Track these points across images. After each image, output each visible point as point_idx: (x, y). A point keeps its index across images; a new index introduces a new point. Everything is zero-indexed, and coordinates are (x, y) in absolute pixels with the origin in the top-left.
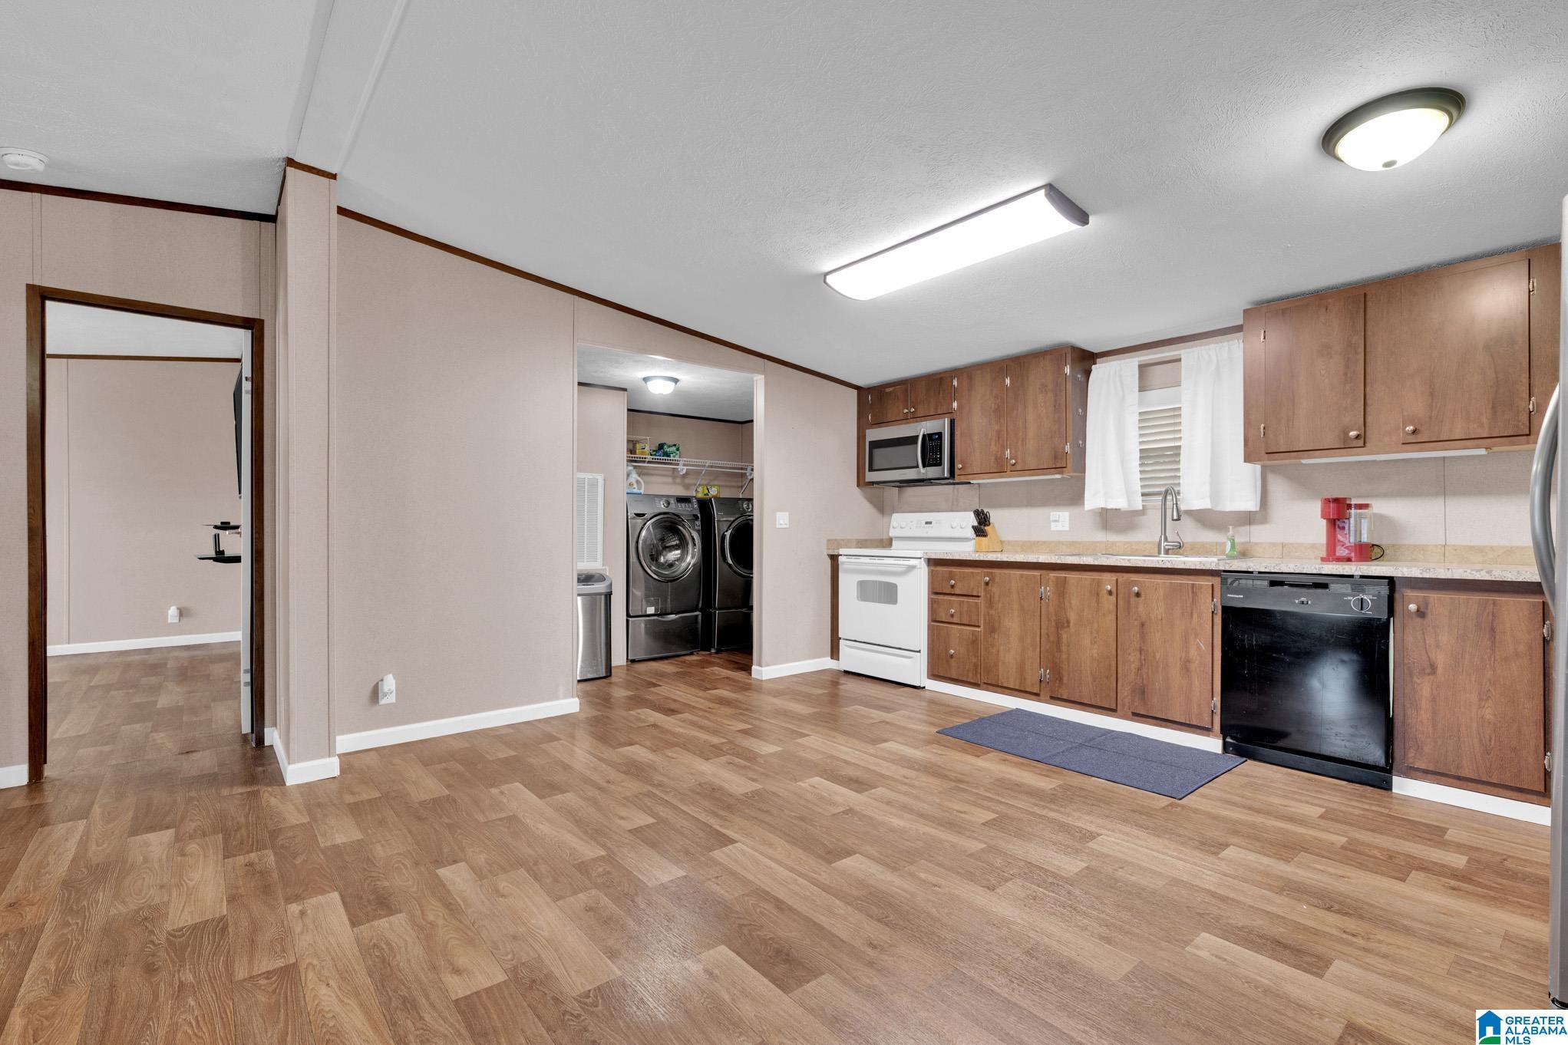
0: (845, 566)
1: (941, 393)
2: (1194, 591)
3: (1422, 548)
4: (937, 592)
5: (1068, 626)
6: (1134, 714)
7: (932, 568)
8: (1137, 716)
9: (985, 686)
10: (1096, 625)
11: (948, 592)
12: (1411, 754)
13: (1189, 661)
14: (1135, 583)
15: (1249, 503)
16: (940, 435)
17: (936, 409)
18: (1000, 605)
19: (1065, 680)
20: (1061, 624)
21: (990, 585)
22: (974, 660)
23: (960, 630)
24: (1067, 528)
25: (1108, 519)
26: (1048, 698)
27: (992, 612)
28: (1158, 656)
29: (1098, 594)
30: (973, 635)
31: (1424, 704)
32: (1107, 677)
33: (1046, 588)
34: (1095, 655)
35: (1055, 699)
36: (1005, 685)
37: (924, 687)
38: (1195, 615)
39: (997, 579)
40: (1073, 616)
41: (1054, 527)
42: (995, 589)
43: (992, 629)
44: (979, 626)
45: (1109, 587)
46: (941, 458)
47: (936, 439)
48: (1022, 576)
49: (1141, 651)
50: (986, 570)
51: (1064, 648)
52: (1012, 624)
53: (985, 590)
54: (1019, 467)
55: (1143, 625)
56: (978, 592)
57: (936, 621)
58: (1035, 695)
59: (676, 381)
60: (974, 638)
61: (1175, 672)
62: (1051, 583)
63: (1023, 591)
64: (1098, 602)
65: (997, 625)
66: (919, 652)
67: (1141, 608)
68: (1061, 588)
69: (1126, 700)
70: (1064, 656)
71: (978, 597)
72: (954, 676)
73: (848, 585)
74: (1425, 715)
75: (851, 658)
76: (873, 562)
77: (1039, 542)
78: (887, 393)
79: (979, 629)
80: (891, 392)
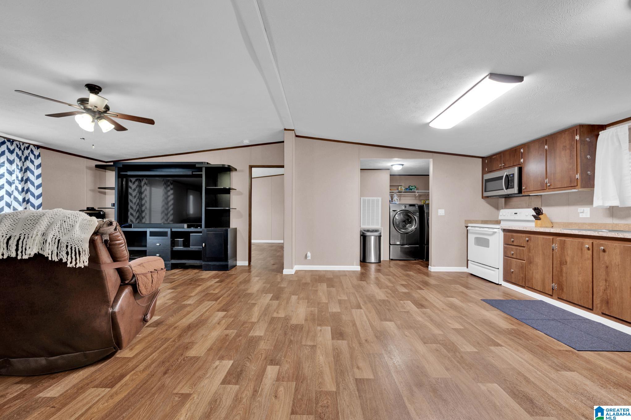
0: (470, 231)
1: (516, 156)
4: (507, 243)
5: (566, 264)
6: (603, 314)
7: (505, 233)
8: (605, 315)
9: (527, 288)
10: (581, 265)
11: (511, 244)
14: (603, 245)
16: (513, 174)
17: (513, 163)
18: (534, 251)
19: (565, 290)
20: (563, 263)
21: (529, 241)
22: (521, 275)
23: (516, 261)
24: (588, 216)
25: (613, 211)
26: (557, 298)
27: (530, 254)
28: (616, 284)
29: (582, 249)
30: (522, 264)
32: (587, 292)
33: (555, 245)
34: (580, 280)
35: (560, 299)
36: (536, 288)
37: (501, 285)
39: (532, 239)
40: (568, 259)
41: (581, 215)
42: (531, 244)
43: (530, 262)
44: (525, 260)
45: (587, 246)
46: (514, 185)
47: (512, 177)
48: (543, 238)
49: (606, 280)
50: (527, 235)
51: (564, 275)
52: (539, 260)
53: (527, 244)
54: (552, 187)
55: (607, 267)
56: (524, 245)
57: (507, 256)
58: (551, 296)
59: (403, 165)
60: (522, 266)
61: (627, 293)
62: (558, 242)
63: (544, 246)
64: (582, 253)
65: (532, 260)
66: (498, 269)
67: (606, 258)
68: (563, 246)
69: (598, 306)
70: (564, 279)
71: (524, 247)
72: (513, 281)
73: (471, 238)
75: (473, 269)
76: (480, 229)
77: (572, 223)
78: (493, 158)
79: (524, 262)
80: (495, 158)
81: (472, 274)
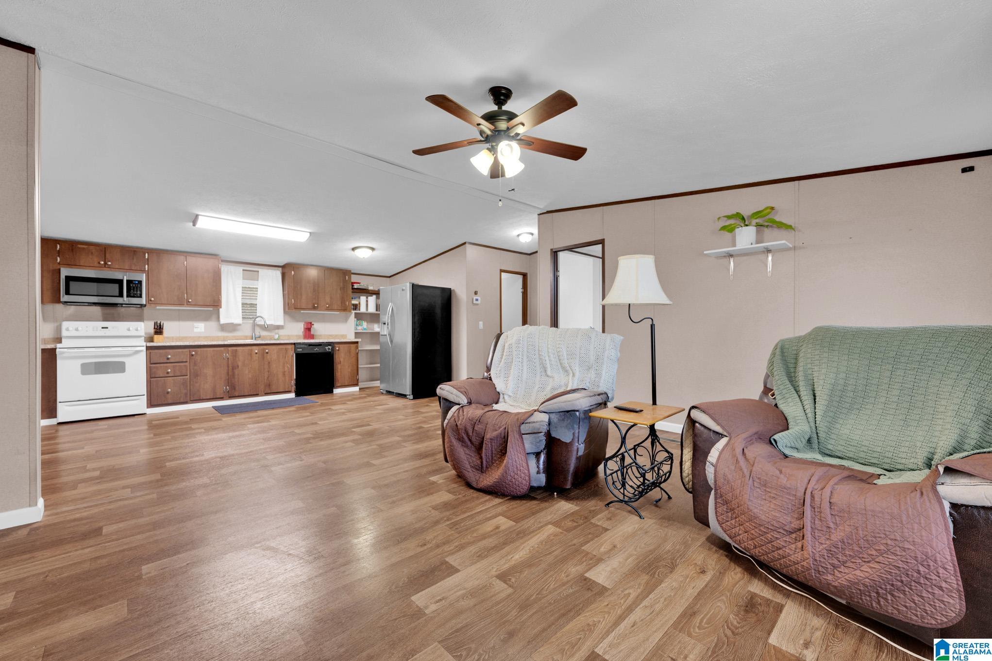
0: (66, 355)
1: (134, 259)
2: (286, 350)
3: (321, 336)
4: (152, 363)
5: (238, 368)
6: (265, 394)
7: (149, 351)
8: (267, 394)
9: (191, 402)
10: (250, 366)
11: (164, 362)
12: (337, 383)
13: (285, 372)
14: (266, 349)
15: (280, 322)
16: (139, 281)
17: (134, 267)
18: (200, 365)
19: (237, 388)
20: (235, 368)
21: (194, 356)
22: (184, 391)
23: (174, 379)
25: (224, 328)
26: (229, 398)
27: (195, 368)
28: (275, 372)
29: (251, 354)
30: (183, 380)
31: (339, 371)
32: (255, 384)
33: (226, 354)
34: (250, 376)
35: (233, 397)
36: (204, 398)
37: (146, 413)
38: (287, 357)
39: (199, 353)
40: (240, 364)
41: (196, 330)
42: (198, 357)
43: (195, 375)
44: (187, 375)
45: (256, 351)
46: (141, 294)
47: (136, 283)
48: (214, 350)
49: (268, 371)
50: (191, 349)
51: (236, 377)
52: (209, 371)
53: (191, 359)
54: (190, 303)
55: (269, 363)
56: (186, 360)
57: (153, 378)
58: (222, 399)
60: (184, 382)
61: (280, 376)
62: (230, 352)
63: (213, 357)
64: (251, 357)
65: (198, 373)
66: (144, 395)
67: (268, 357)
68: (235, 354)
69: (263, 390)
70: (236, 380)
71: (186, 362)
72: (170, 402)
74: (339, 373)
76: (77, 351)
77: (187, 337)
78: (79, 248)
79: (186, 377)
80: (84, 248)
81: (60, 424)
